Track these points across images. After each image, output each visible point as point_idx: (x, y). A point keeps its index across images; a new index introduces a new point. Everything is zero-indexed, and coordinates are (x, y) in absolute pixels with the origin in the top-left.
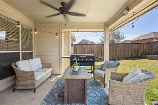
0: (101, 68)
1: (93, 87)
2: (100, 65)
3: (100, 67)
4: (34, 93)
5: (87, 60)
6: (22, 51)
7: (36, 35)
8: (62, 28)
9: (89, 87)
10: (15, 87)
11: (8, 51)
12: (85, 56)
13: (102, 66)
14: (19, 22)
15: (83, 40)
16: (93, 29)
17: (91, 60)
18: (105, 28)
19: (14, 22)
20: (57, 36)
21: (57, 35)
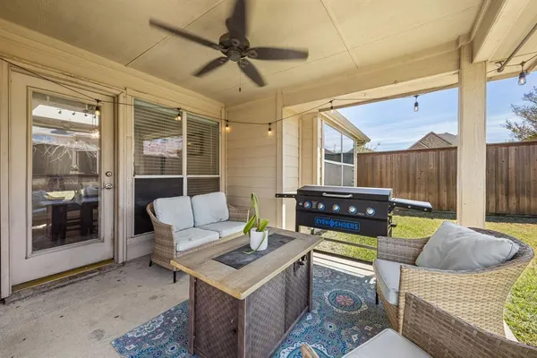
0: (416, 257)
1: (343, 332)
2: (410, 241)
3: (410, 250)
4: (172, 281)
5: (353, 210)
6: (188, 174)
7: (227, 135)
8: (284, 106)
9: (327, 325)
10: (154, 260)
11: (162, 174)
12: (348, 194)
13: (421, 248)
14: (179, 109)
15: (427, 136)
16: (396, 82)
17: (371, 212)
18: (459, 66)
19: (171, 111)
20: (270, 132)
21: (270, 130)
